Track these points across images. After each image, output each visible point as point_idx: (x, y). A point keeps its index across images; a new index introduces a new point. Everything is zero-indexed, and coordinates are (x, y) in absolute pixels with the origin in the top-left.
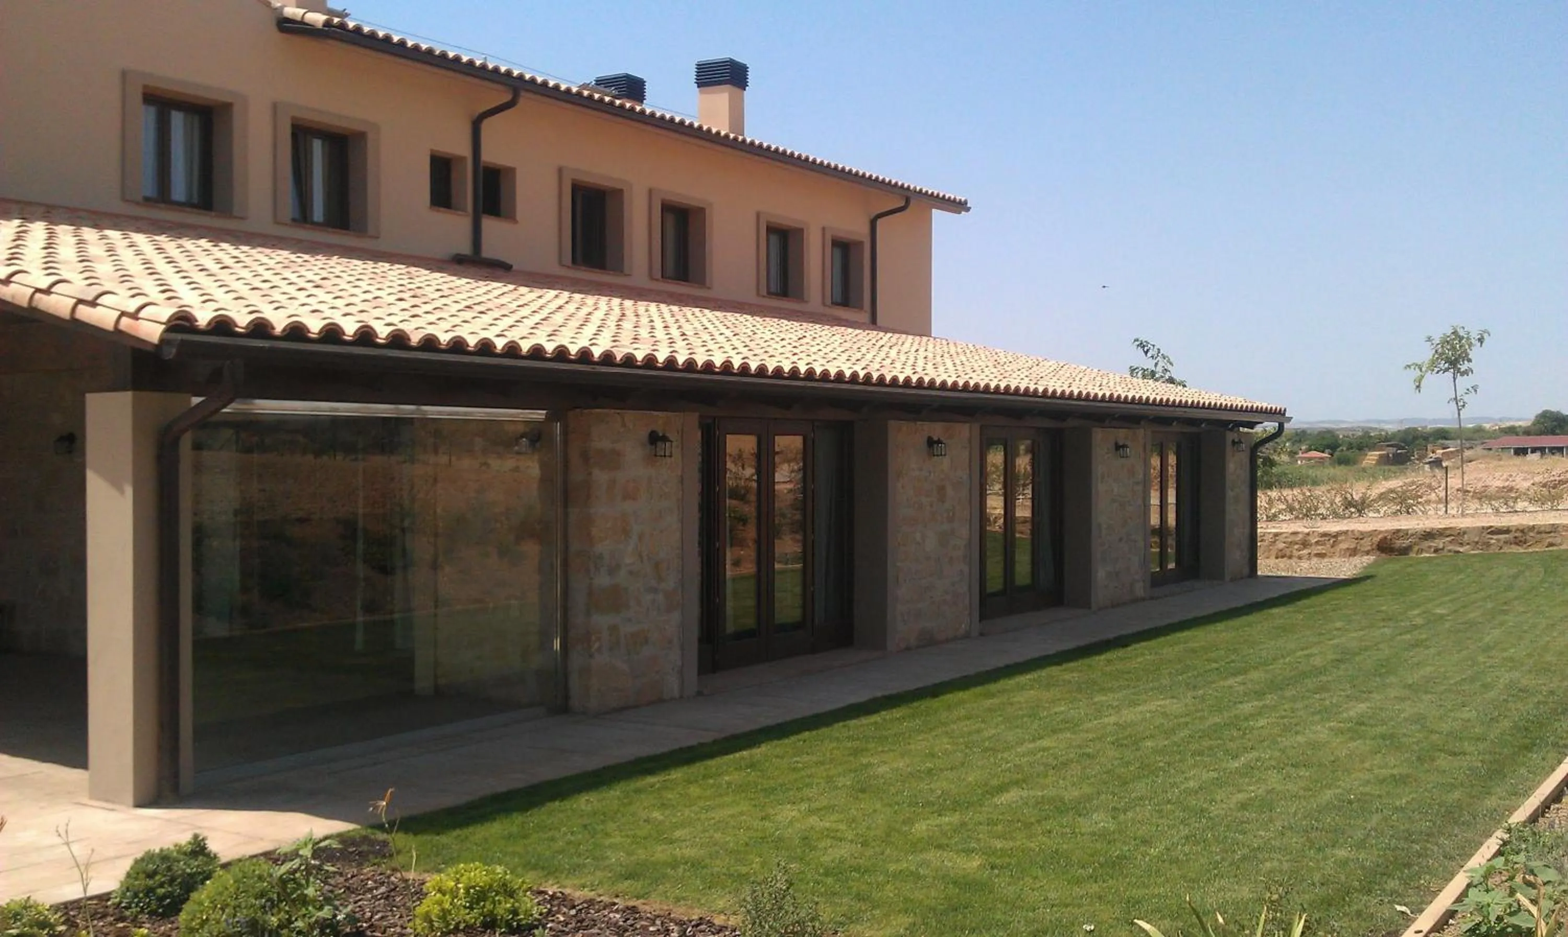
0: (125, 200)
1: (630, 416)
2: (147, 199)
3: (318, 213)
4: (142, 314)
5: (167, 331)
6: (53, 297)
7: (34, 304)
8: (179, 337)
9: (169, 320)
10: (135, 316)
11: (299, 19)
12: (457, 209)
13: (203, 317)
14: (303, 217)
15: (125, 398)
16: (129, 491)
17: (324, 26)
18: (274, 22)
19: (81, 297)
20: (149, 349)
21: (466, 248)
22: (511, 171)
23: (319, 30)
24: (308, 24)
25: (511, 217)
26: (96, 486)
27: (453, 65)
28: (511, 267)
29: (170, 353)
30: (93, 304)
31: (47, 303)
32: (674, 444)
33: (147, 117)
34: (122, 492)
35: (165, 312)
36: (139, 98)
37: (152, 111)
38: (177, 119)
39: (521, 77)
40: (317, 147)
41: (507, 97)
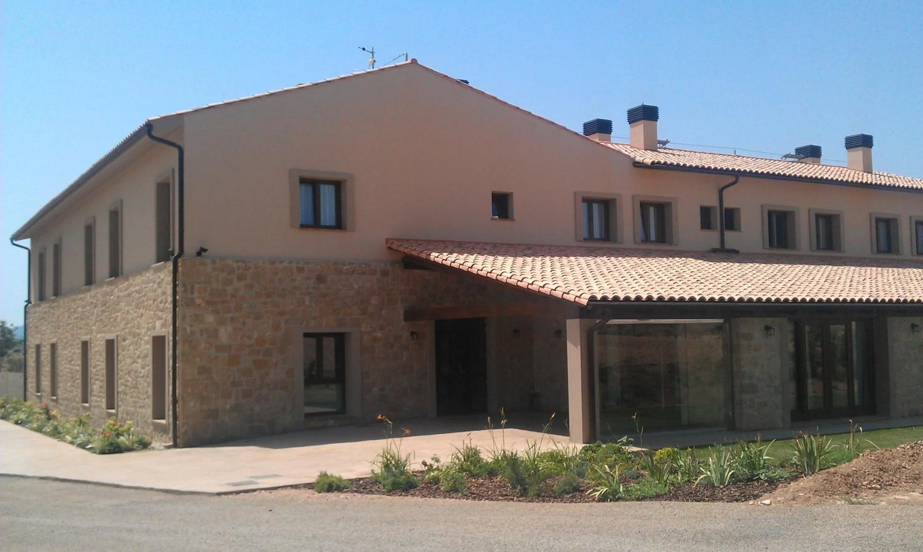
0: (576, 240)
1: (756, 320)
2: (584, 239)
3: (653, 237)
4: (582, 296)
5: (588, 301)
6: (557, 291)
7: (551, 294)
8: (592, 303)
9: (589, 299)
10: (580, 297)
11: (641, 162)
12: (714, 229)
13: (599, 297)
14: (646, 239)
15: (578, 320)
16: (579, 347)
17: (651, 164)
18: (631, 164)
19: (565, 292)
20: (583, 306)
21: (717, 245)
22: (738, 209)
23: (650, 166)
24: (645, 164)
25: (739, 230)
26: (570, 346)
27: (709, 170)
28: (739, 252)
29: (590, 308)
30: (568, 293)
31: (554, 293)
32: (776, 330)
33: (583, 207)
34: (577, 347)
35: (588, 296)
36: (581, 200)
37: (586, 204)
38: (595, 206)
39: (739, 171)
40: (652, 210)
41: (733, 179)
